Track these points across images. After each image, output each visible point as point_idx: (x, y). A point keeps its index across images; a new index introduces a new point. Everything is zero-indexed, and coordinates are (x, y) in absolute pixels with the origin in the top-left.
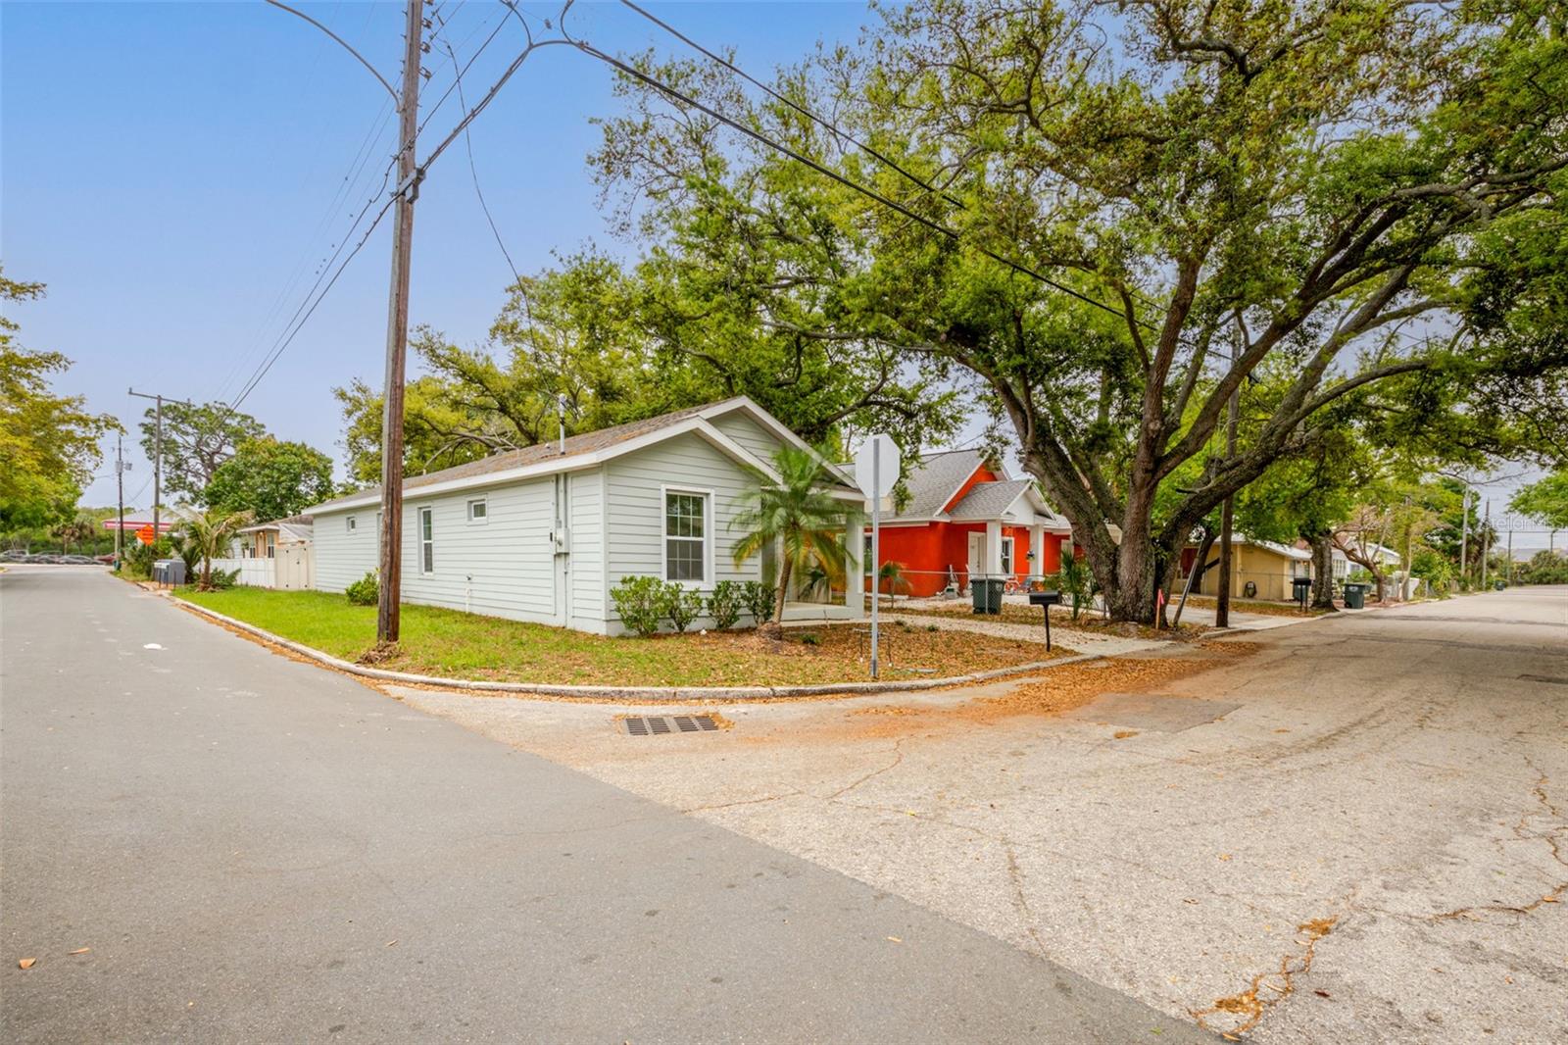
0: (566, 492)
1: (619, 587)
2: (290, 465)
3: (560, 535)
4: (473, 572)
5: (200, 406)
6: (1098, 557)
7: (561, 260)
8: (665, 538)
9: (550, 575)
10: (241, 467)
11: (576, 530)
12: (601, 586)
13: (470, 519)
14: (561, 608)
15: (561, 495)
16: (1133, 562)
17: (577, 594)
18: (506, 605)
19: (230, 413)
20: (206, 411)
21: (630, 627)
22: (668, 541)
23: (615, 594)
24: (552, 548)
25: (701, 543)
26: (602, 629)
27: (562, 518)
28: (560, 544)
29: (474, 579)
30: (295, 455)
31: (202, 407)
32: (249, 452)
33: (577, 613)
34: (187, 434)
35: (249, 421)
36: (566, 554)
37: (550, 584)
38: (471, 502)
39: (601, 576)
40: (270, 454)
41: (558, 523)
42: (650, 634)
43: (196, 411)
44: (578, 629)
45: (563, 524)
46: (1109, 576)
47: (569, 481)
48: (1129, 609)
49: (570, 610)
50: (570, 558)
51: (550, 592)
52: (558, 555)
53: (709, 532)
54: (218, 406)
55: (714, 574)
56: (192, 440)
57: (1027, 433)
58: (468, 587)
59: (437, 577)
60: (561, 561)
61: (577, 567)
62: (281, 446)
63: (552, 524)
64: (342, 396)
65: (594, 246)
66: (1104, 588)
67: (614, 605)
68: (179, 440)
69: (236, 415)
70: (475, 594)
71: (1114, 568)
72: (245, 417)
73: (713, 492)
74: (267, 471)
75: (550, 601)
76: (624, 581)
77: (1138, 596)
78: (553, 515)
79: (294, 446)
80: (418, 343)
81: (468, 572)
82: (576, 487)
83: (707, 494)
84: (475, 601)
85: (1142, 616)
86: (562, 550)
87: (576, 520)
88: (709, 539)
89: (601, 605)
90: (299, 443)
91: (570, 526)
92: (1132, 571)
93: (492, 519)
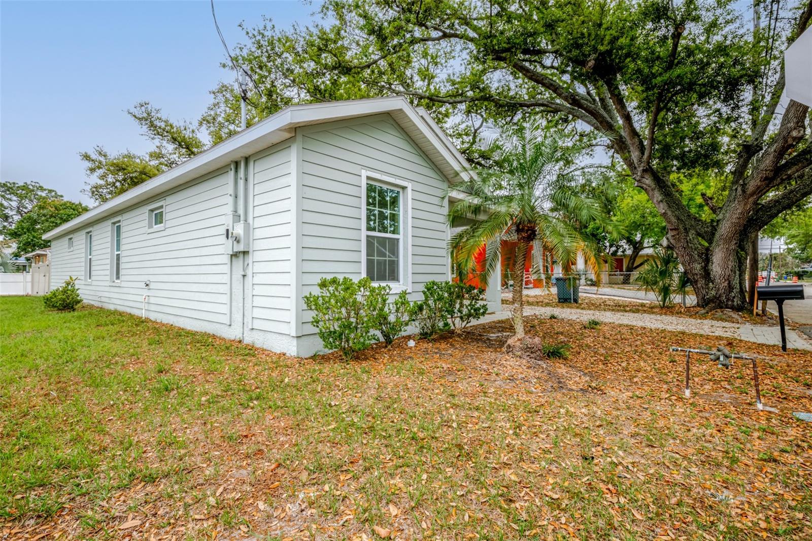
0: (246, 180)
1: (316, 291)
2: (69, 215)
3: (239, 230)
4: (152, 278)
5: (21, 184)
6: (691, 256)
7: (248, 33)
8: (364, 233)
9: (226, 279)
10: (35, 217)
11: (258, 223)
12: (291, 291)
13: (150, 226)
14: (238, 317)
15: (241, 183)
16: (726, 259)
17: (258, 301)
18: (178, 312)
19: (41, 188)
20: (25, 187)
21: (328, 345)
22: (368, 236)
23: (310, 302)
24: (228, 247)
25: (398, 240)
26: (291, 348)
27: (241, 211)
28: (237, 240)
29: (152, 286)
30: (74, 210)
31: (22, 184)
32: (41, 208)
33: (257, 324)
34: (10, 200)
35: (53, 194)
36: (245, 253)
37: (225, 289)
38: (152, 211)
39: (291, 279)
40: (56, 208)
41: (236, 217)
42: (357, 355)
43: (18, 187)
44: (258, 345)
45: (242, 218)
46: (702, 272)
47: (251, 164)
48: (724, 298)
49: (248, 319)
50: (250, 259)
51: (225, 299)
52: (235, 255)
53: (405, 229)
54: (33, 184)
55: (410, 275)
56: (14, 204)
57: (643, 154)
58: (146, 292)
59: (123, 284)
60: (239, 263)
61: (258, 268)
62: (65, 204)
63: (228, 220)
64: (87, 157)
65: (274, 27)
66: (696, 282)
67: (311, 315)
68: (5, 203)
69: (45, 190)
70: (152, 300)
71: (707, 265)
72: (50, 191)
73: (409, 185)
74: (52, 219)
75: (225, 309)
76: (323, 285)
77: (730, 288)
78: (229, 209)
79: (73, 204)
80: (141, 116)
81: (145, 278)
82: (257, 171)
83: (404, 188)
84: (153, 308)
85: (735, 303)
86: (241, 248)
87: (258, 211)
88: (405, 236)
89: (291, 316)
90: (77, 203)
91: (250, 220)
92: (724, 267)
93: (169, 224)
